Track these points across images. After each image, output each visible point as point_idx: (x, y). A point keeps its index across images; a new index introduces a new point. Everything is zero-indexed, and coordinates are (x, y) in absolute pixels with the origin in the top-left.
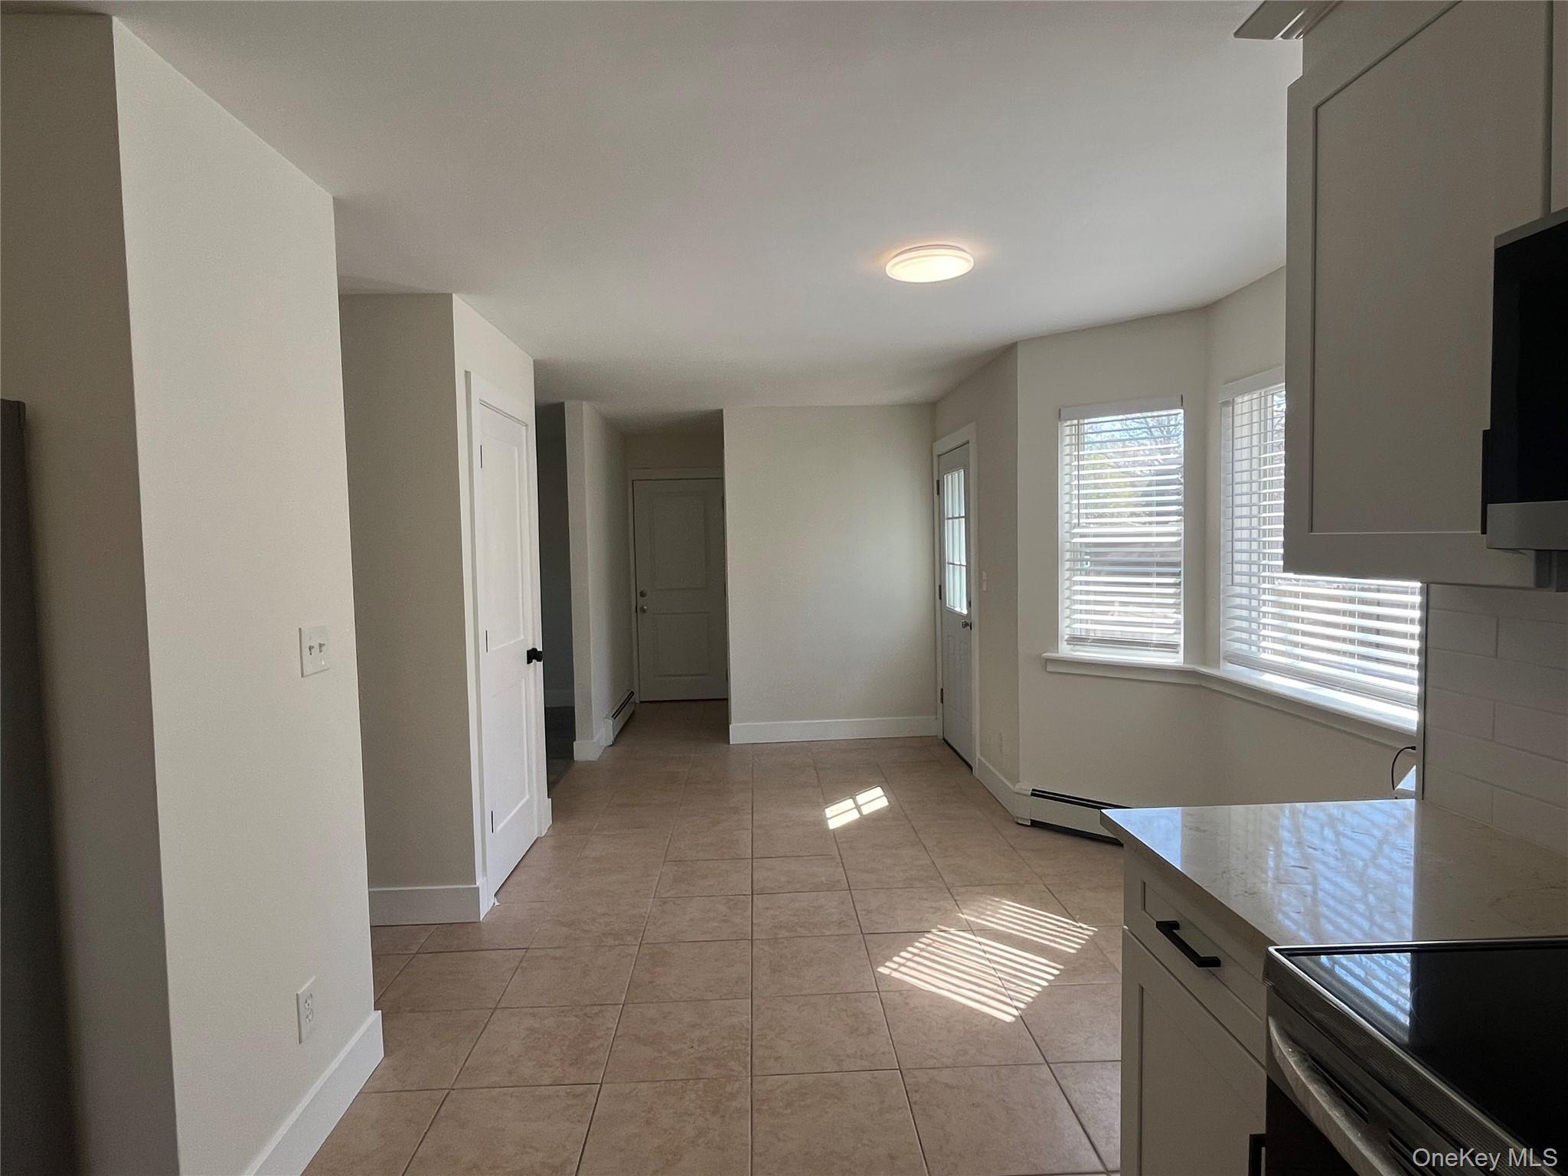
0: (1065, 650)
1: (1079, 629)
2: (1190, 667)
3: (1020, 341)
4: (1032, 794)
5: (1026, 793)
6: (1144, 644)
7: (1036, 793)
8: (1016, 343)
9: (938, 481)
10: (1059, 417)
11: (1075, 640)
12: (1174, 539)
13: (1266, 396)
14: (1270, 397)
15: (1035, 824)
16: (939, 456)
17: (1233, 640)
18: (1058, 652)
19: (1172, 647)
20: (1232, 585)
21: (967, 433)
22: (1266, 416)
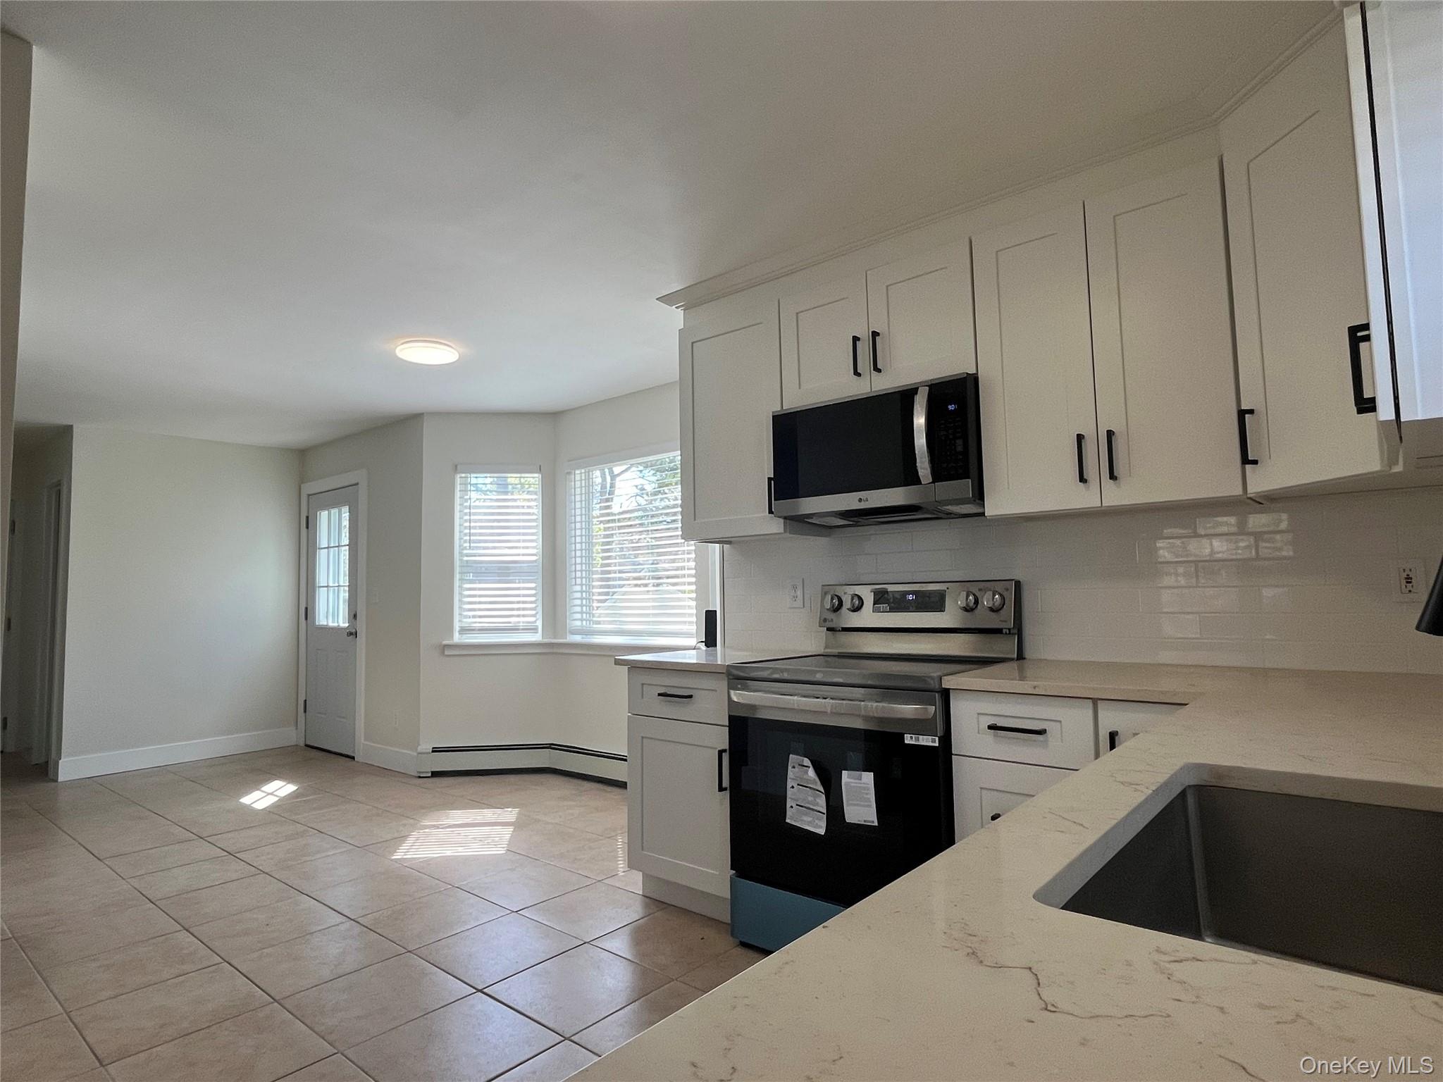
0: (457, 638)
1: (467, 622)
2: (546, 641)
3: (427, 413)
4: (433, 751)
5: (428, 751)
6: (514, 629)
7: (435, 750)
8: (423, 414)
9: (307, 517)
10: (456, 469)
11: (463, 630)
12: (534, 558)
13: (589, 472)
14: (591, 473)
15: (435, 774)
16: (309, 495)
17: (576, 620)
18: (453, 640)
19: (535, 630)
20: (576, 584)
21: (359, 476)
22: (589, 484)
